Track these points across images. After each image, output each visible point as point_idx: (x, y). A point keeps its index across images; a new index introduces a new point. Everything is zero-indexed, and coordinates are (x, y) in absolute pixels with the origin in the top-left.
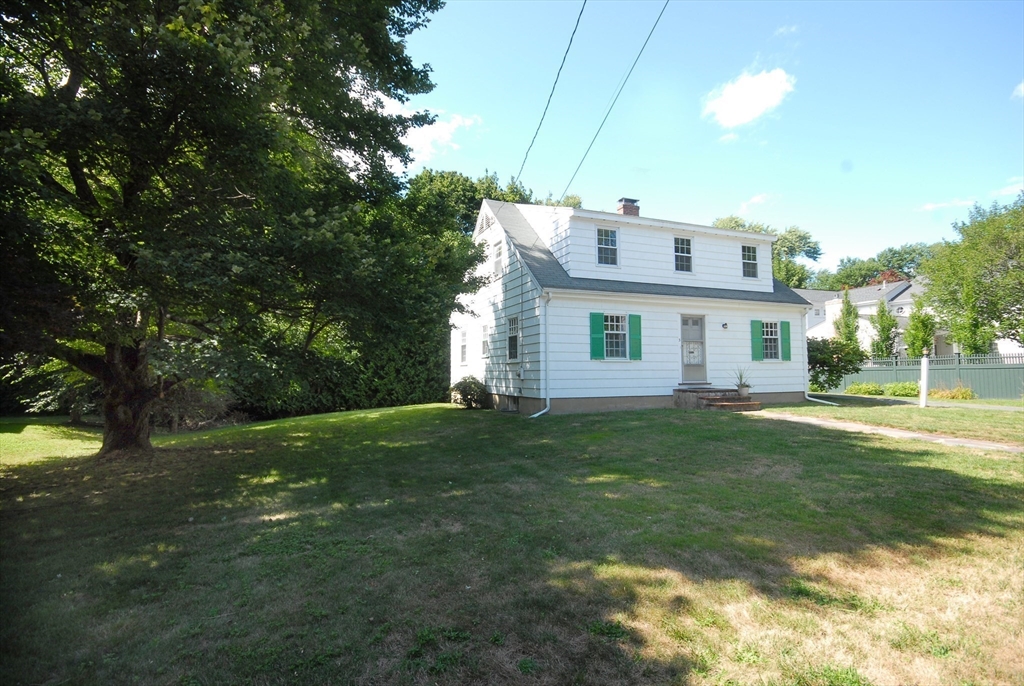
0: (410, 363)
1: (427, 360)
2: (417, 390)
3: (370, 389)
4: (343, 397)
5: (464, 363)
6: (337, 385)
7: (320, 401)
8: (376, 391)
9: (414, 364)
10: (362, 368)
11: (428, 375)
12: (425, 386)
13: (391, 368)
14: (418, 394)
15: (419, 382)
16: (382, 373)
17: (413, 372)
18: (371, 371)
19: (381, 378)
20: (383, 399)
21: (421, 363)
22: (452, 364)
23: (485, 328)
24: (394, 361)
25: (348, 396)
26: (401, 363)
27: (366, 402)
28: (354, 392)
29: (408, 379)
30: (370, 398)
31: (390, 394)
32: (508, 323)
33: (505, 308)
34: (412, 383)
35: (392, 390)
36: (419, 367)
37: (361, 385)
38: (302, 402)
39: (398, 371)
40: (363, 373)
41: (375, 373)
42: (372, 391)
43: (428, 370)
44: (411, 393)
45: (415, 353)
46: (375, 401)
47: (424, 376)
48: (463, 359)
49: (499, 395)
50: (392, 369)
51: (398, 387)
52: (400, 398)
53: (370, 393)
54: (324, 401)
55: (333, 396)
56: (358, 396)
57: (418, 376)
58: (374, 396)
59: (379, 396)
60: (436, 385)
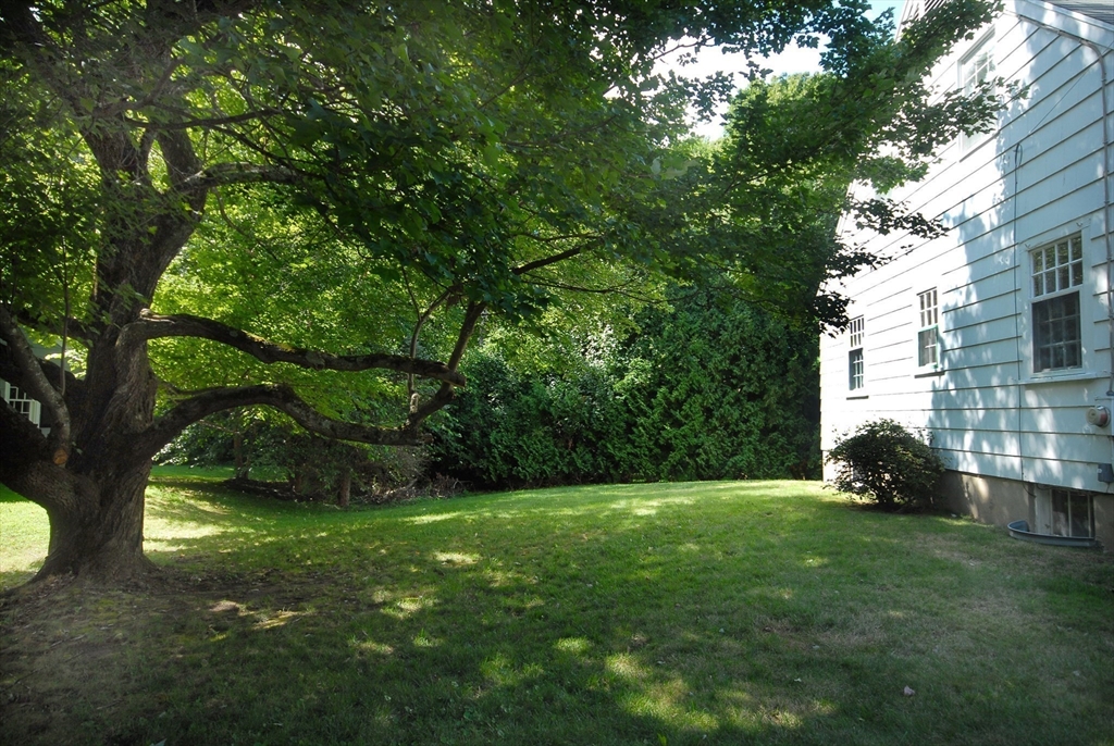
0: (730, 397)
1: (764, 391)
2: (746, 448)
3: (656, 443)
4: (610, 457)
5: (857, 392)
6: (600, 435)
7: (572, 463)
8: (668, 448)
9: (737, 400)
10: (644, 406)
11: (766, 419)
12: (760, 441)
13: (694, 406)
14: (745, 458)
15: (749, 433)
16: (677, 414)
17: (736, 414)
18: (659, 410)
19: (677, 424)
20: (681, 462)
21: (751, 397)
22: (824, 396)
23: (928, 297)
24: (700, 392)
25: (618, 455)
26: (712, 398)
27: (651, 468)
28: (629, 448)
29: (727, 426)
30: (656, 460)
31: (693, 455)
32: (1026, 262)
33: (1011, 221)
34: (736, 434)
35: (698, 447)
36: (749, 405)
37: (640, 436)
38: (544, 462)
39: (708, 412)
40: (645, 414)
41: (667, 415)
42: (660, 446)
43: (766, 410)
44: (733, 455)
45: (741, 379)
46: (665, 466)
47: (758, 421)
48: (854, 382)
49: (990, 479)
50: (697, 408)
51: (709, 442)
52: (713, 462)
53: (657, 450)
54: (579, 463)
55: (594, 455)
56: (636, 456)
57: (746, 421)
58: (665, 459)
59: (674, 457)
60: (782, 440)
